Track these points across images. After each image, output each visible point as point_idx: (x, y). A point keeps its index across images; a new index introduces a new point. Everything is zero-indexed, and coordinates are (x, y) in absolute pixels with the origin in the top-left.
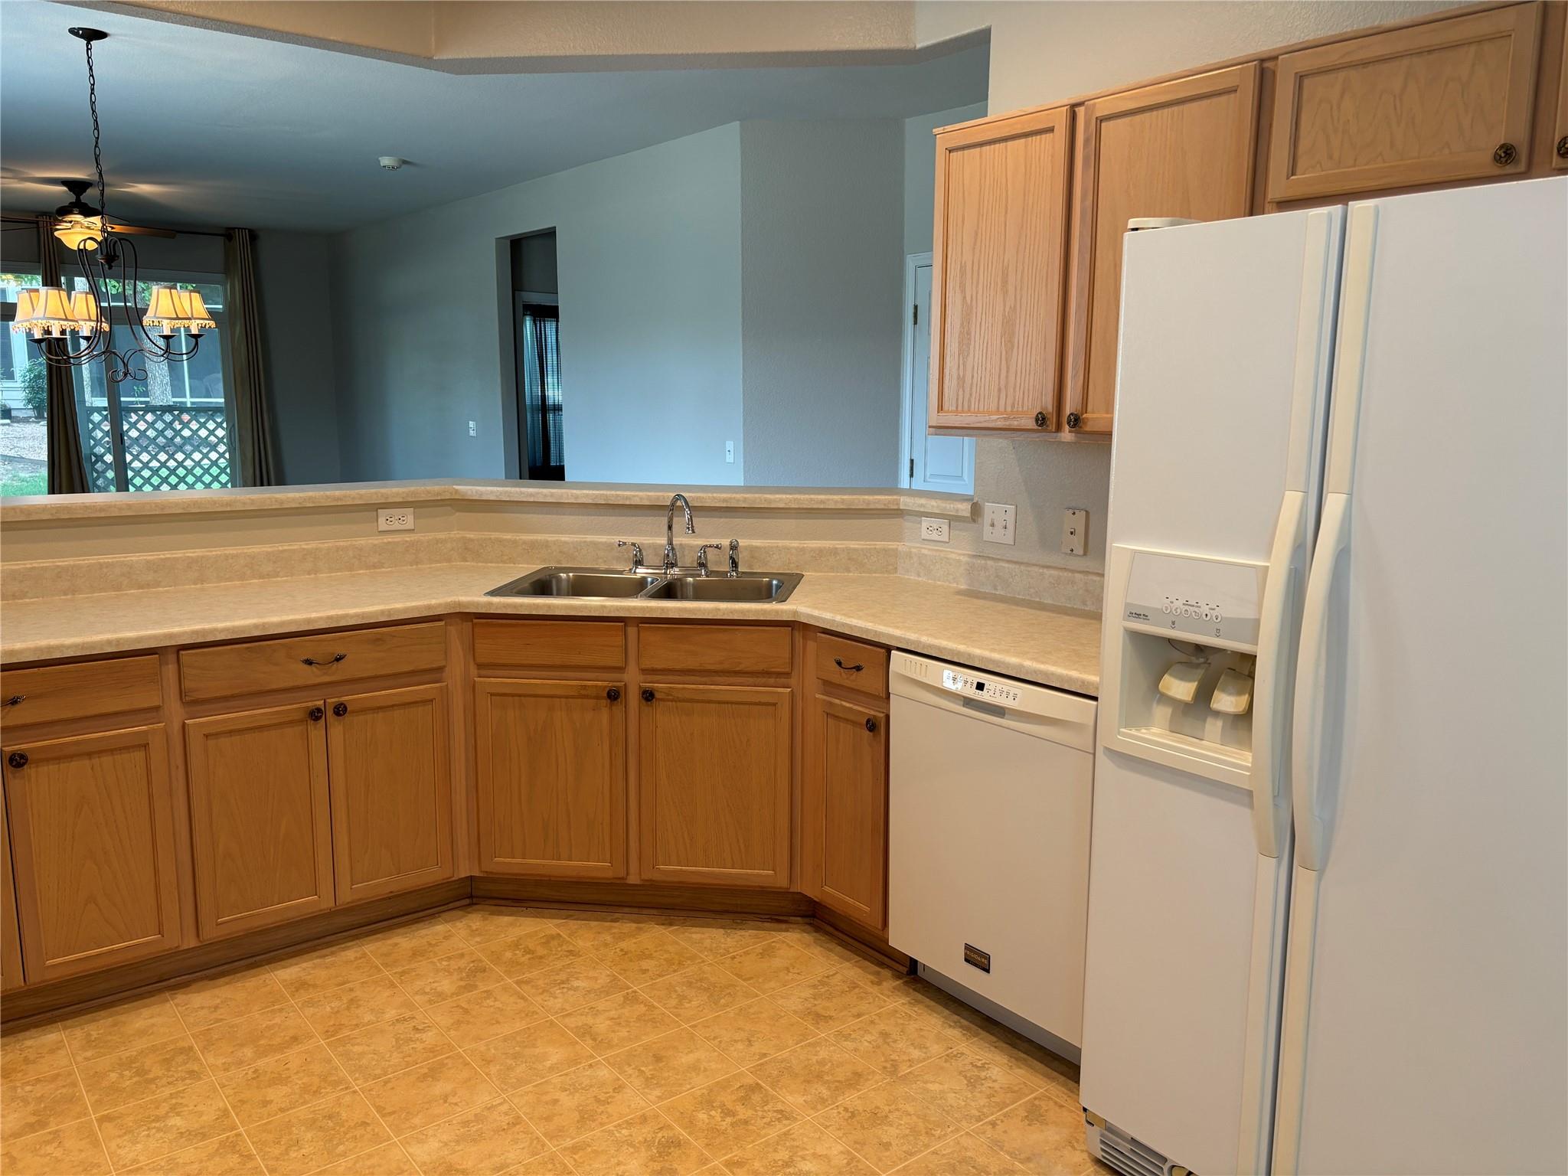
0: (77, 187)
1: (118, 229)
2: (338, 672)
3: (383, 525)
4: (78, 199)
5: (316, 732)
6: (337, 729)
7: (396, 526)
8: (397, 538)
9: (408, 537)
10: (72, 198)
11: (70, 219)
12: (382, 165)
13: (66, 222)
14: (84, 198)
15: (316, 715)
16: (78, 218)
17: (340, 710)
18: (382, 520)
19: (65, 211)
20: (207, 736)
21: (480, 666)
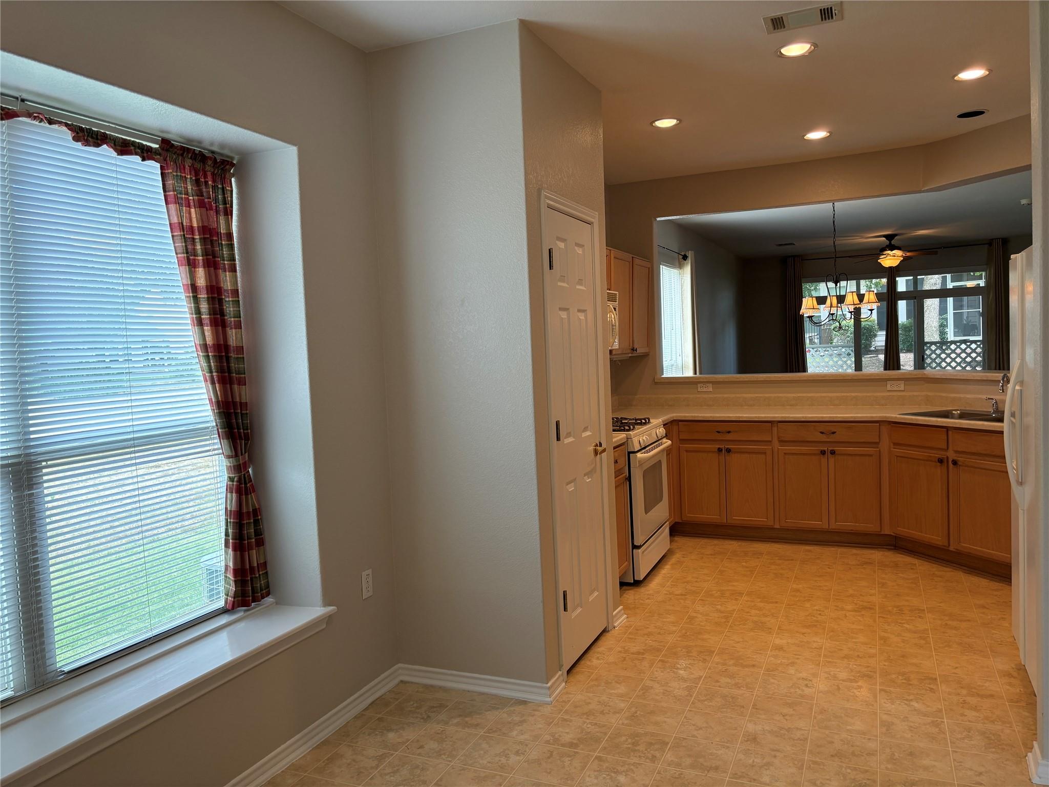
0: (889, 237)
1: (908, 254)
2: (832, 438)
3: (889, 387)
4: (890, 243)
5: (824, 460)
6: (832, 460)
7: (895, 389)
8: (894, 394)
9: (899, 394)
10: (888, 242)
11: (885, 253)
12: (1022, 204)
13: (884, 255)
14: (893, 242)
15: (823, 453)
16: (889, 252)
17: (833, 453)
18: (889, 386)
19: (883, 250)
20: (785, 454)
21: (895, 444)
